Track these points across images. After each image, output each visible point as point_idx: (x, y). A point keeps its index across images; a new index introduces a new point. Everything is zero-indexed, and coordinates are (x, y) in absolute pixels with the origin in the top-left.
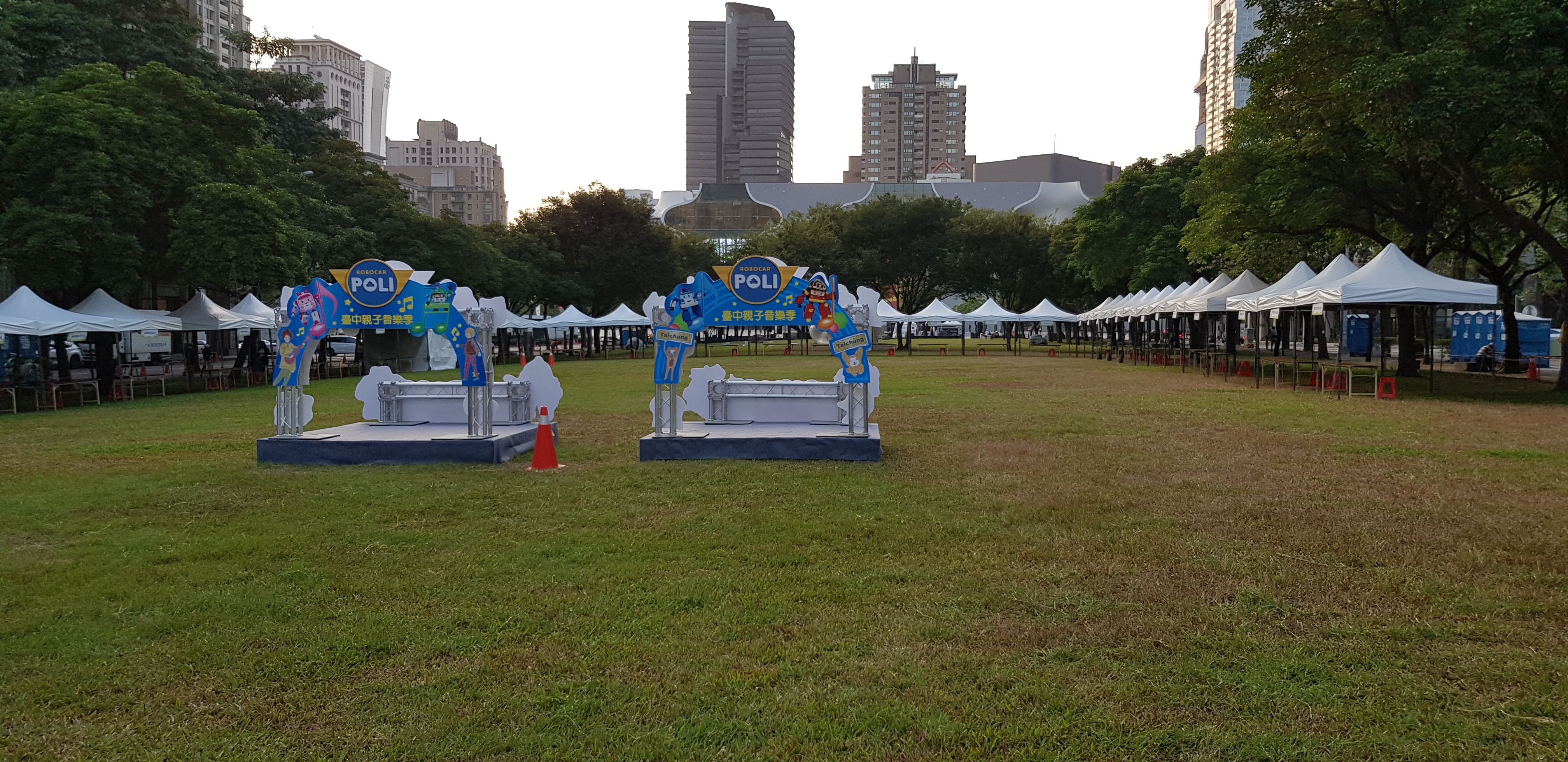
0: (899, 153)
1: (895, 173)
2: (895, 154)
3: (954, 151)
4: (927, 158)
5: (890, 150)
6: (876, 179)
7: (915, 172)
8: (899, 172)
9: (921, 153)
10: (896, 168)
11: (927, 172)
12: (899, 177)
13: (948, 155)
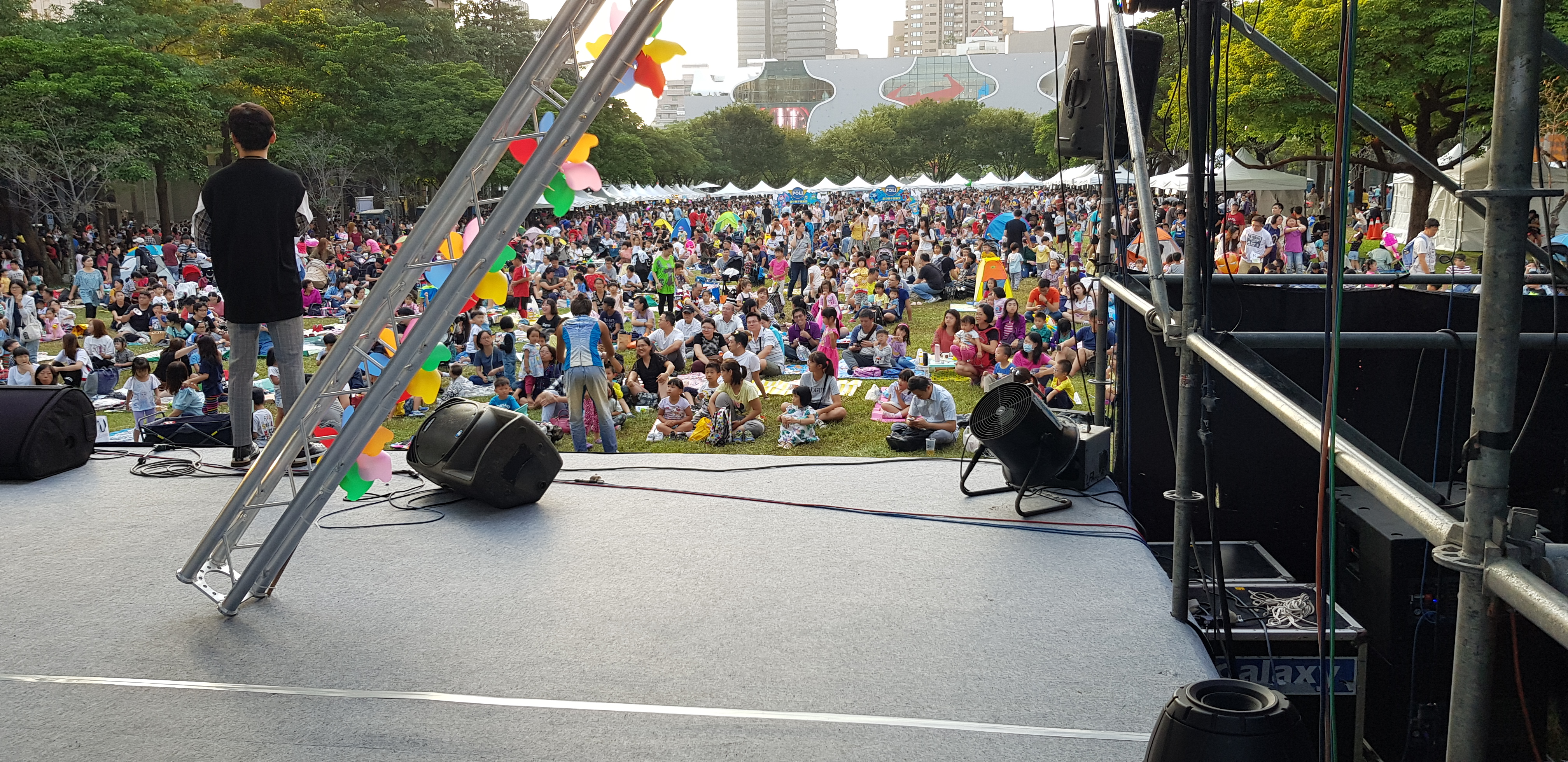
0: (940, 17)
1: (936, 37)
2: (936, 19)
3: (992, 14)
4: (967, 22)
5: (932, 14)
6: (918, 52)
7: (955, 35)
8: (940, 35)
9: (961, 16)
10: (938, 32)
11: (966, 35)
12: (940, 40)
13: (987, 18)
